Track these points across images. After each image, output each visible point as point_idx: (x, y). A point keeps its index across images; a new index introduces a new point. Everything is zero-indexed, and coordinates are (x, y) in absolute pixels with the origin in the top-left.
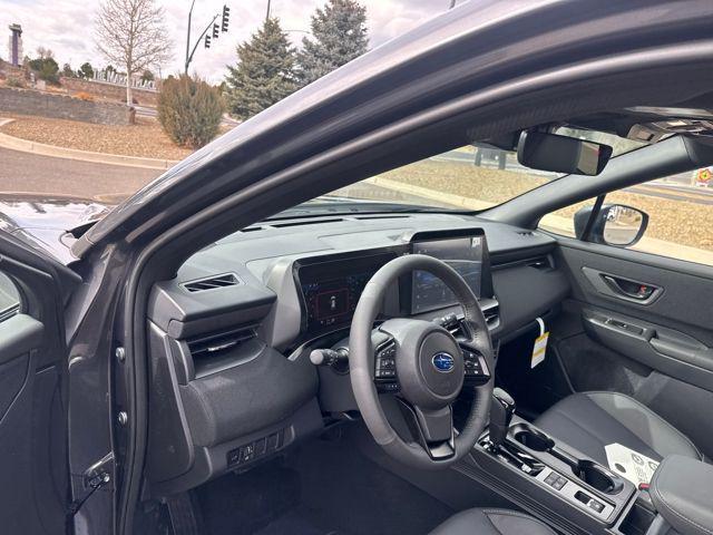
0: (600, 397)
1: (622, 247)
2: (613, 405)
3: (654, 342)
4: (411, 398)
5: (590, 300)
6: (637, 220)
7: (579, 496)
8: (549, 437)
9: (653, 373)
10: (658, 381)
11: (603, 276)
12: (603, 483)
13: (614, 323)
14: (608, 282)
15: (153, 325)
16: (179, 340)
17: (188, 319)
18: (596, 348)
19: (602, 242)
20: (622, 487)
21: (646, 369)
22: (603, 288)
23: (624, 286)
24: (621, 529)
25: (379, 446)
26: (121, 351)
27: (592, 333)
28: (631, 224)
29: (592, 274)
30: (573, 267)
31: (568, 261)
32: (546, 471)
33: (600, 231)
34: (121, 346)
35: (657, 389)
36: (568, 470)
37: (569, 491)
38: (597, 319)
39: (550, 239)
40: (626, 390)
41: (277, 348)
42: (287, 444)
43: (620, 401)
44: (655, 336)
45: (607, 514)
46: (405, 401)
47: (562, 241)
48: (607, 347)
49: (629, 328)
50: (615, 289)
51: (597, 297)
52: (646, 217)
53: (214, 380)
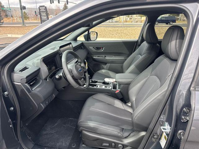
0: (100, 72)
1: (94, 40)
2: (103, 72)
3: (106, 58)
4: (77, 78)
5: (92, 53)
6: (94, 34)
7: (105, 87)
8: (96, 80)
9: (107, 64)
10: (108, 65)
11: (93, 47)
12: (108, 84)
13: (98, 57)
14: (95, 49)
15: (15, 83)
16: (25, 83)
17: (27, 77)
18: (96, 63)
19: (91, 40)
20: (111, 83)
21: (105, 63)
22: (94, 50)
23: (98, 48)
24: (113, 89)
25: (75, 88)
26: (6, 93)
27: (94, 60)
28: (94, 35)
29: (91, 48)
30: (87, 47)
31: (86, 46)
32: (99, 86)
33: (90, 38)
34: (5, 92)
35: (108, 66)
36: (102, 84)
37: (103, 87)
38: (95, 57)
39: (81, 42)
40: (103, 69)
41: (44, 79)
42: (54, 98)
43: (103, 71)
44: (106, 57)
45: (110, 88)
46: (76, 79)
47: (84, 42)
48: (97, 62)
49: (101, 57)
50: (96, 50)
51: (94, 52)
52: (97, 33)
53: (36, 89)
